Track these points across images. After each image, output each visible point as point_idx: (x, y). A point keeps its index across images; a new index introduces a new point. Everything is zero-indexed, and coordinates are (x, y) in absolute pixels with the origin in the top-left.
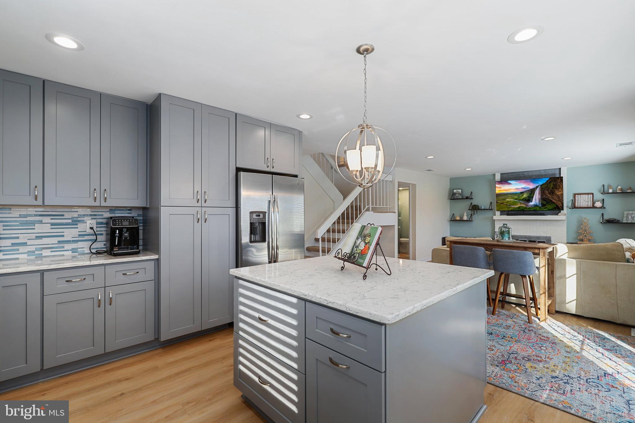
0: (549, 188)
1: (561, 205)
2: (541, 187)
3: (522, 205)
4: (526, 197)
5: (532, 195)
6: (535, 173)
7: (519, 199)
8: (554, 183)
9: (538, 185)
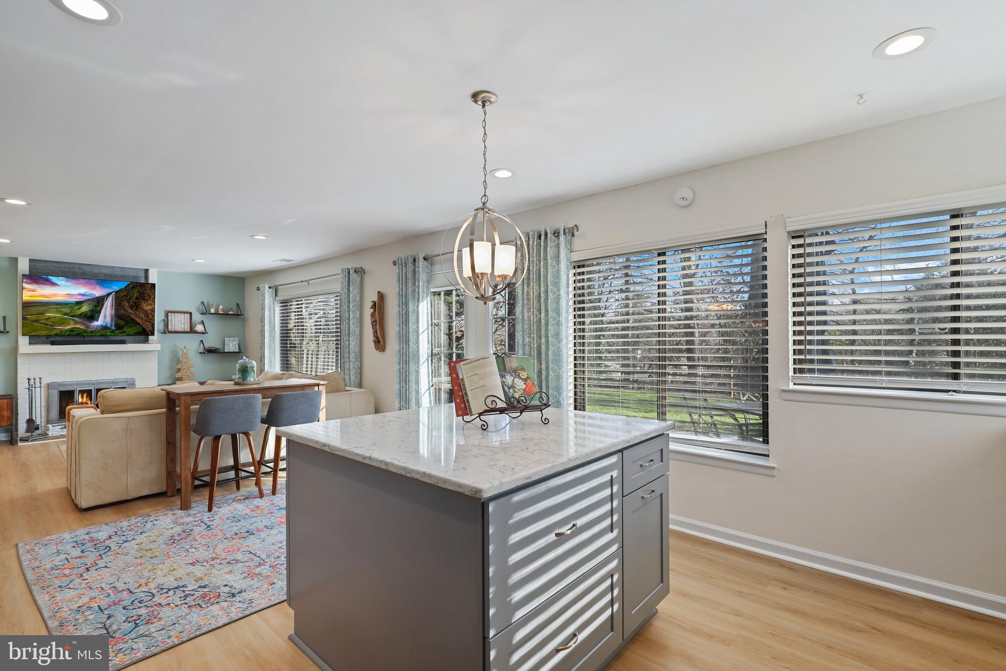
0: (131, 298)
1: (151, 329)
2: (116, 296)
3: (77, 326)
4: (87, 312)
5: (98, 309)
6: (103, 271)
7: (72, 314)
8: (141, 290)
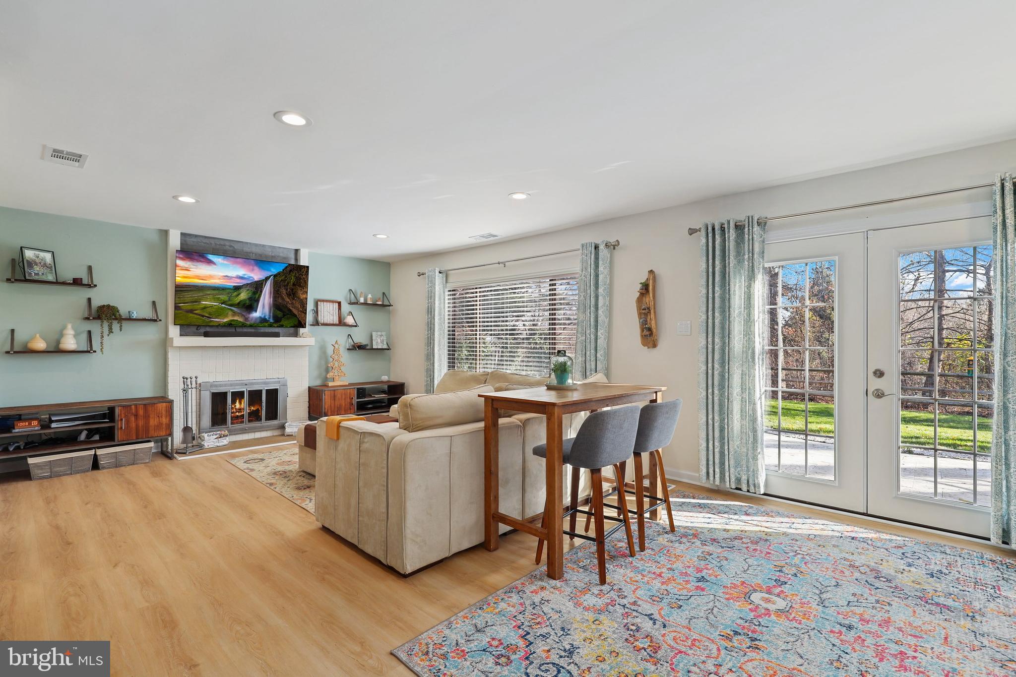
0: (288, 283)
1: (305, 321)
3: (236, 318)
4: (245, 300)
5: (257, 296)
6: (254, 250)
7: (230, 302)
8: (297, 275)
9: (269, 274)
